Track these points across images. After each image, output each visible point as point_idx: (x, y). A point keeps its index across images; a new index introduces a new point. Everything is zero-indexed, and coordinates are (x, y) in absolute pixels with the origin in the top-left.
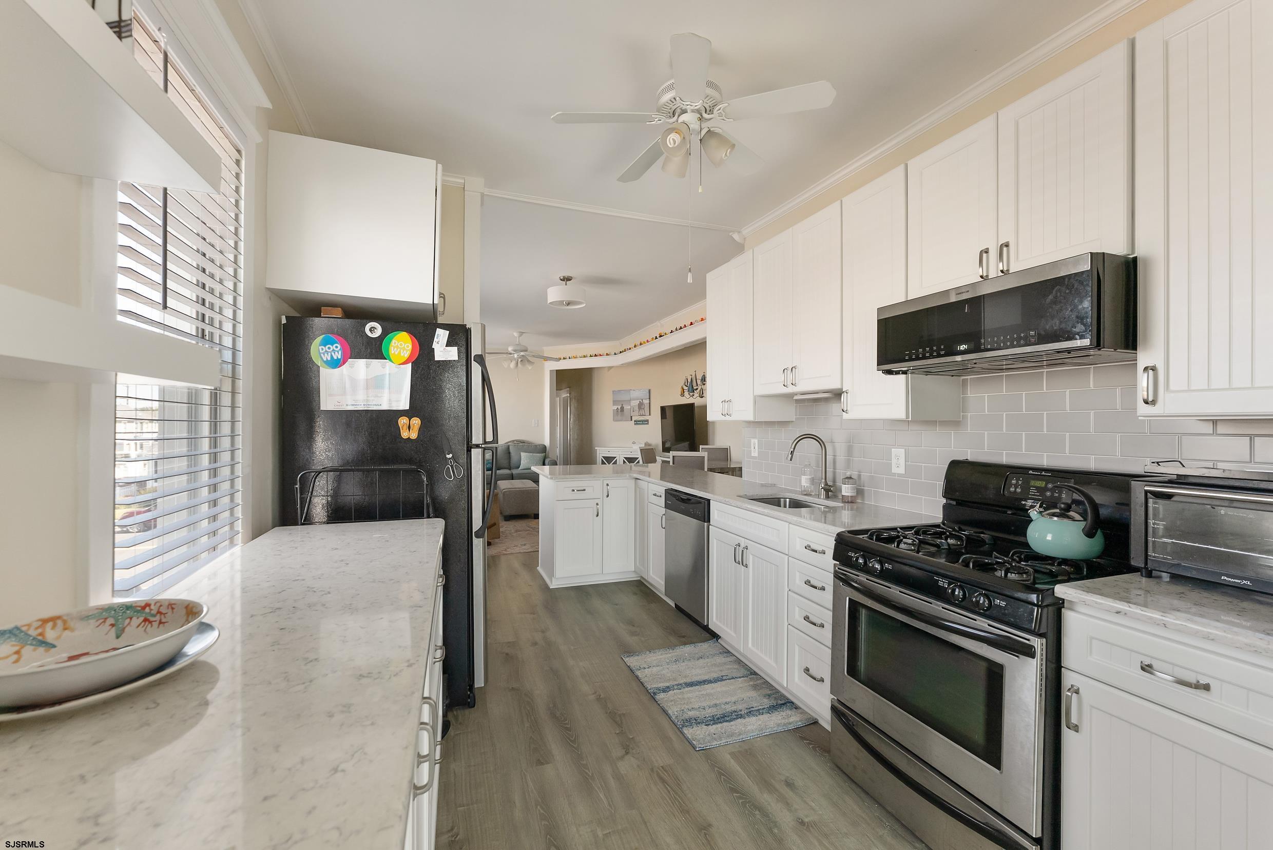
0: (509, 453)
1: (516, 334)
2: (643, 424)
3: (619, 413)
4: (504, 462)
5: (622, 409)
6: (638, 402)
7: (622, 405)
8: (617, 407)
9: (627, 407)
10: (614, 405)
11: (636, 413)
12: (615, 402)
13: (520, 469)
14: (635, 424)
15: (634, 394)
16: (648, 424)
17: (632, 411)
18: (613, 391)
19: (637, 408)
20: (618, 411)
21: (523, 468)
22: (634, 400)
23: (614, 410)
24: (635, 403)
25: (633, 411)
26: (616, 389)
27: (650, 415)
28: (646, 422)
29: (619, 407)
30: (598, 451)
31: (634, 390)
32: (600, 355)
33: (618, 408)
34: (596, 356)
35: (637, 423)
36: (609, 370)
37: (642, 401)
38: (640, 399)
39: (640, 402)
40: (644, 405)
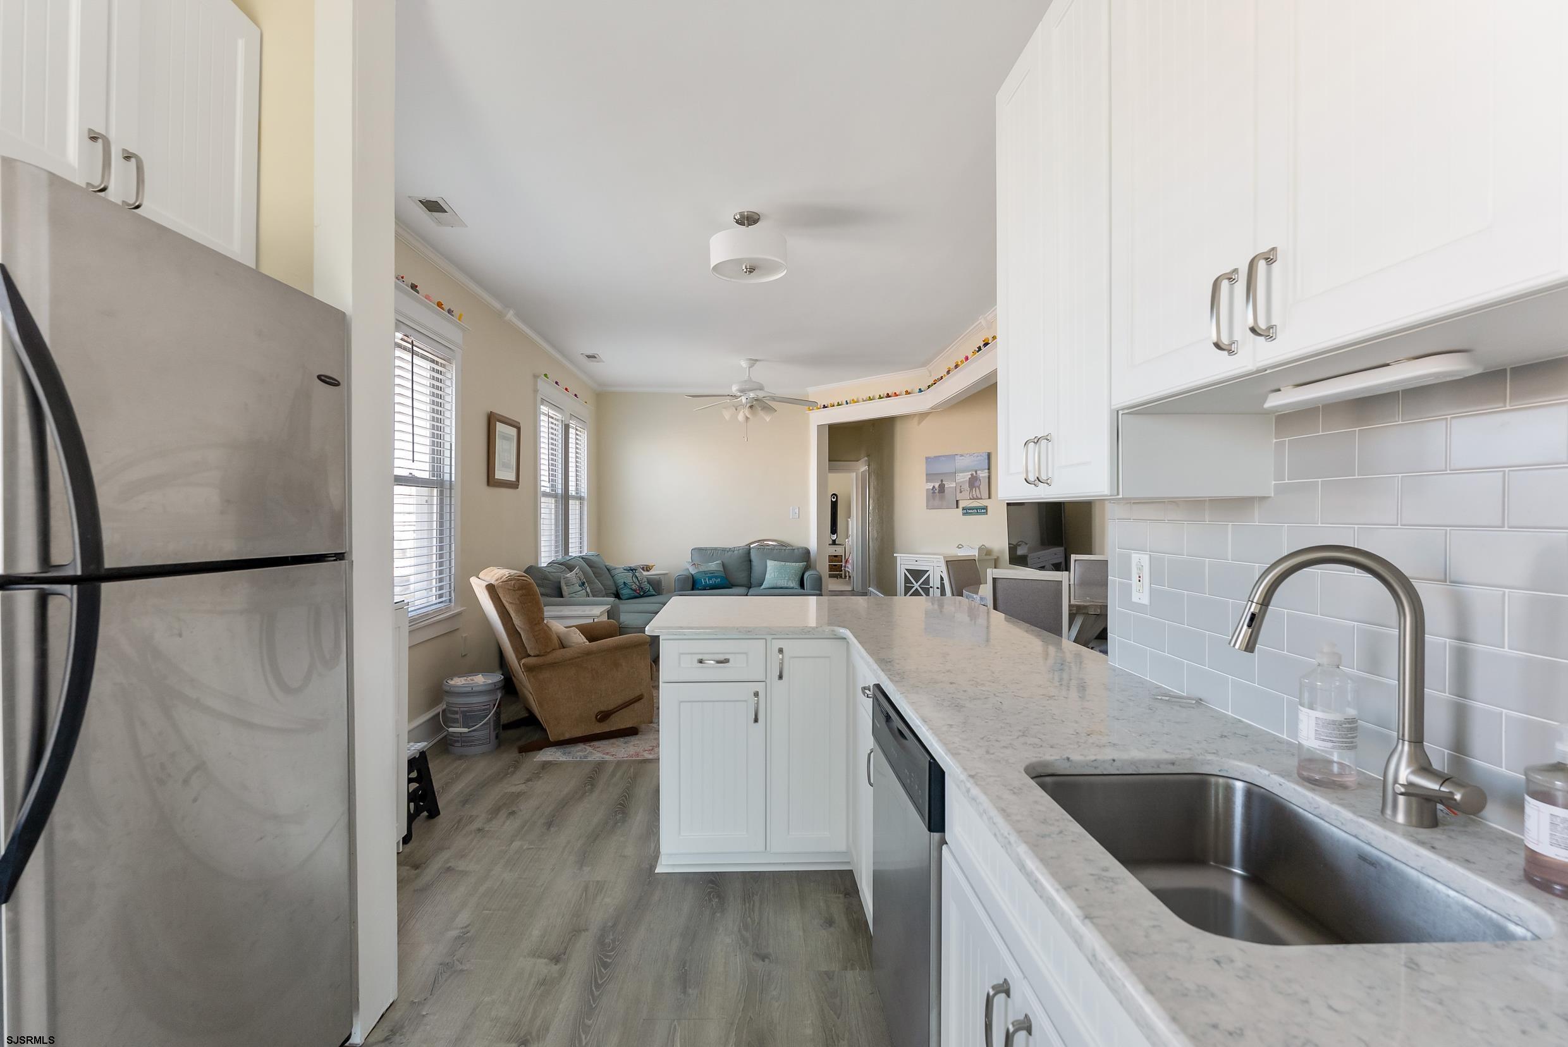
0: (750, 561)
1: (744, 364)
2: (978, 513)
3: (937, 494)
4: (741, 576)
5: (942, 488)
6: (968, 475)
7: (942, 481)
8: (933, 485)
10: (928, 481)
11: (966, 494)
12: (930, 477)
13: (763, 587)
14: (964, 514)
15: (961, 462)
16: (986, 513)
17: (958, 491)
18: (927, 458)
19: (966, 486)
20: (934, 493)
21: (770, 586)
22: (963, 471)
23: (927, 490)
24: (964, 477)
25: (961, 492)
26: (932, 455)
27: (989, 498)
28: (983, 510)
29: (937, 485)
30: (898, 559)
31: (962, 456)
32: (896, 395)
33: (934, 487)
34: (888, 396)
35: (967, 511)
36: (919, 423)
37: (976, 473)
38: (972, 470)
39: (972, 475)
40: (980, 480)
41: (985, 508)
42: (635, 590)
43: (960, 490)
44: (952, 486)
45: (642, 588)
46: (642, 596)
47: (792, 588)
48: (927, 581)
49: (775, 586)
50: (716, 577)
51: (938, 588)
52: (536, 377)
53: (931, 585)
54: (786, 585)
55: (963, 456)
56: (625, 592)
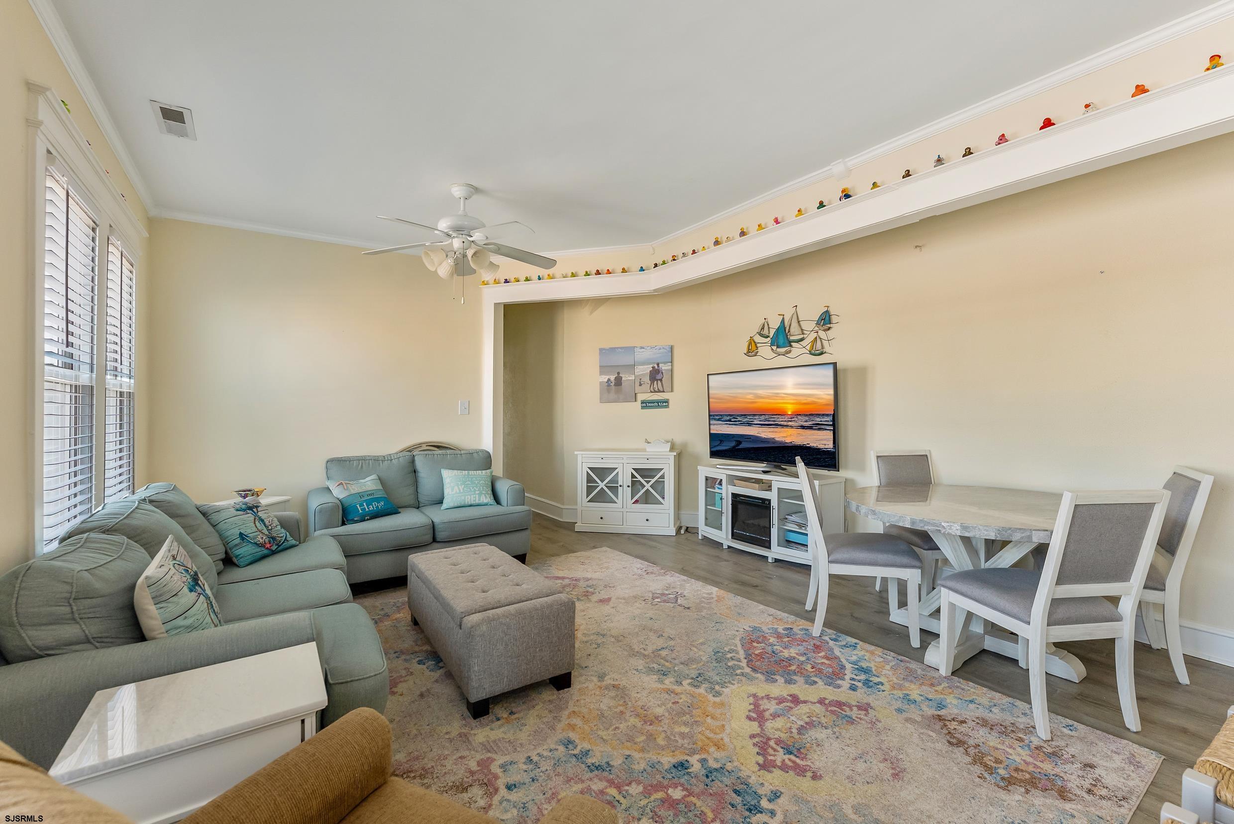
0: (416, 472)
1: (457, 191)
2: (658, 407)
3: (613, 387)
4: (404, 494)
5: (619, 381)
6: (648, 368)
7: (618, 373)
8: (608, 377)
9: (626, 377)
10: (601, 373)
11: (646, 387)
12: (603, 369)
13: (448, 505)
14: (643, 408)
15: (640, 355)
16: (667, 407)
17: (637, 384)
18: (601, 350)
19: (647, 379)
20: (609, 386)
21: (452, 505)
22: (643, 364)
25: (640, 385)
26: (607, 346)
27: (672, 391)
28: (663, 404)
29: (612, 378)
31: (642, 348)
32: (609, 272)
33: (609, 380)
35: (646, 405)
36: (591, 313)
37: (658, 366)
38: (654, 363)
39: (653, 367)
40: (662, 373)
41: (667, 401)
42: (262, 545)
43: (640, 382)
44: (630, 378)
45: (274, 538)
46: (274, 553)
48: (615, 480)
49: (463, 504)
50: (378, 500)
51: (628, 486)
53: (620, 483)
54: (477, 502)
55: (644, 348)
56: (245, 551)
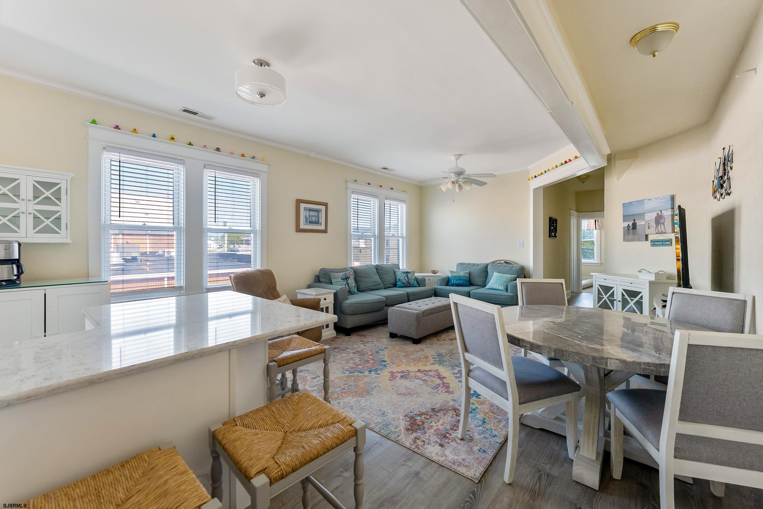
0: (487, 272)
1: (453, 158)
2: (663, 245)
3: (631, 230)
4: (478, 280)
5: (634, 226)
6: (654, 215)
7: (634, 220)
8: (627, 223)
9: (639, 223)
10: (624, 221)
11: (653, 230)
12: (626, 218)
13: (486, 288)
14: (652, 245)
15: (648, 206)
16: (671, 244)
17: (647, 227)
18: (624, 204)
19: (653, 224)
20: (629, 229)
21: (489, 288)
22: (650, 212)
23: (624, 227)
24: (651, 217)
25: (649, 228)
26: (627, 201)
27: (673, 232)
28: (668, 242)
29: (631, 224)
30: (595, 277)
32: (570, 161)
33: (629, 225)
34: (566, 162)
35: (655, 243)
37: (661, 212)
38: (658, 211)
39: (658, 214)
40: (664, 218)
41: (670, 241)
42: (404, 283)
43: (649, 226)
44: (642, 223)
45: (409, 282)
46: (408, 287)
47: (501, 290)
48: (612, 295)
49: (492, 288)
50: (460, 280)
51: (619, 301)
52: (346, 182)
53: (615, 298)
54: (497, 288)
55: (650, 200)
56: (399, 284)
